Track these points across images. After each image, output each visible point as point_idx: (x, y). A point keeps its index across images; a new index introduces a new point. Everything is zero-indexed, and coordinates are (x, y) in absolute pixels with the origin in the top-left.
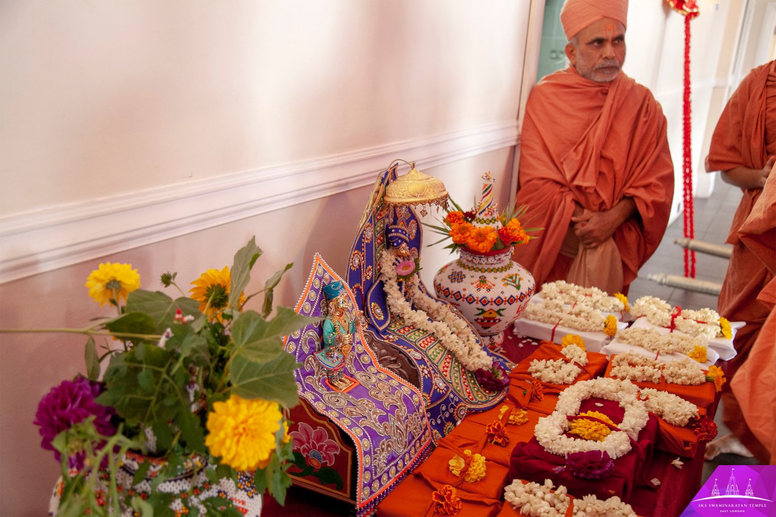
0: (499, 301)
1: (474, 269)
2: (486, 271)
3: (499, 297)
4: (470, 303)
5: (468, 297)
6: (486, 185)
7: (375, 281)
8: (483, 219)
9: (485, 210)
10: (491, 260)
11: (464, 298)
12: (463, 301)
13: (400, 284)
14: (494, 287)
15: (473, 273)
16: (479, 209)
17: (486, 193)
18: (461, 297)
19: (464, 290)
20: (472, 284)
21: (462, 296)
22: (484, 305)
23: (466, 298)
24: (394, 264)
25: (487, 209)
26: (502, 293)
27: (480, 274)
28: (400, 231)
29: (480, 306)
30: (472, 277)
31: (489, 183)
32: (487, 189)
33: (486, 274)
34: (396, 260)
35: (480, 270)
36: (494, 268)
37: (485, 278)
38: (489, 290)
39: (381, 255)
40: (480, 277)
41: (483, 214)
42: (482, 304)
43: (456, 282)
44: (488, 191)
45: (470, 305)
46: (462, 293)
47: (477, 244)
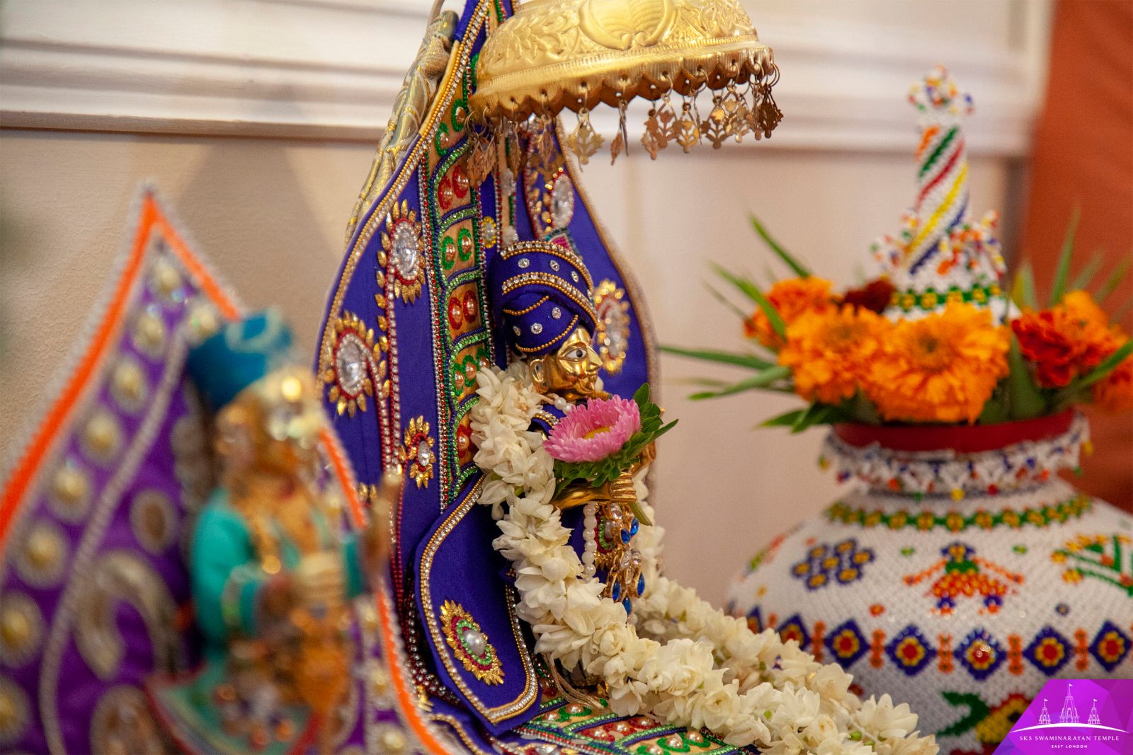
0: (1050, 652)
1: (912, 521)
2: (969, 522)
3: (1049, 632)
4: (912, 671)
5: (896, 642)
6: (932, 132)
7: (453, 505)
8: (930, 290)
9: (935, 248)
10: (989, 468)
11: (877, 648)
12: (876, 662)
13: (572, 518)
14: (1020, 588)
15: (909, 536)
16: (907, 249)
17: (935, 170)
18: (864, 647)
19: (876, 610)
20: (910, 581)
21: (870, 639)
22: (980, 675)
23: (891, 650)
24: (536, 425)
25: (945, 243)
26: (1062, 610)
27: (942, 537)
28: (554, 265)
29: (960, 680)
30: (908, 552)
31: (943, 120)
32: (938, 152)
33: (971, 537)
34: (547, 407)
35: (941, 522)
36: (1008, 512)
37: (969, 550)
38: (993, 600)
39: (474, 384)
40: (945, 551)
41: (932, 265)
42: (972, 670)
43: (833, 585)
44: (942, 161)
45: (913, 681)
46: (868, 628)
47: (915, 380)
